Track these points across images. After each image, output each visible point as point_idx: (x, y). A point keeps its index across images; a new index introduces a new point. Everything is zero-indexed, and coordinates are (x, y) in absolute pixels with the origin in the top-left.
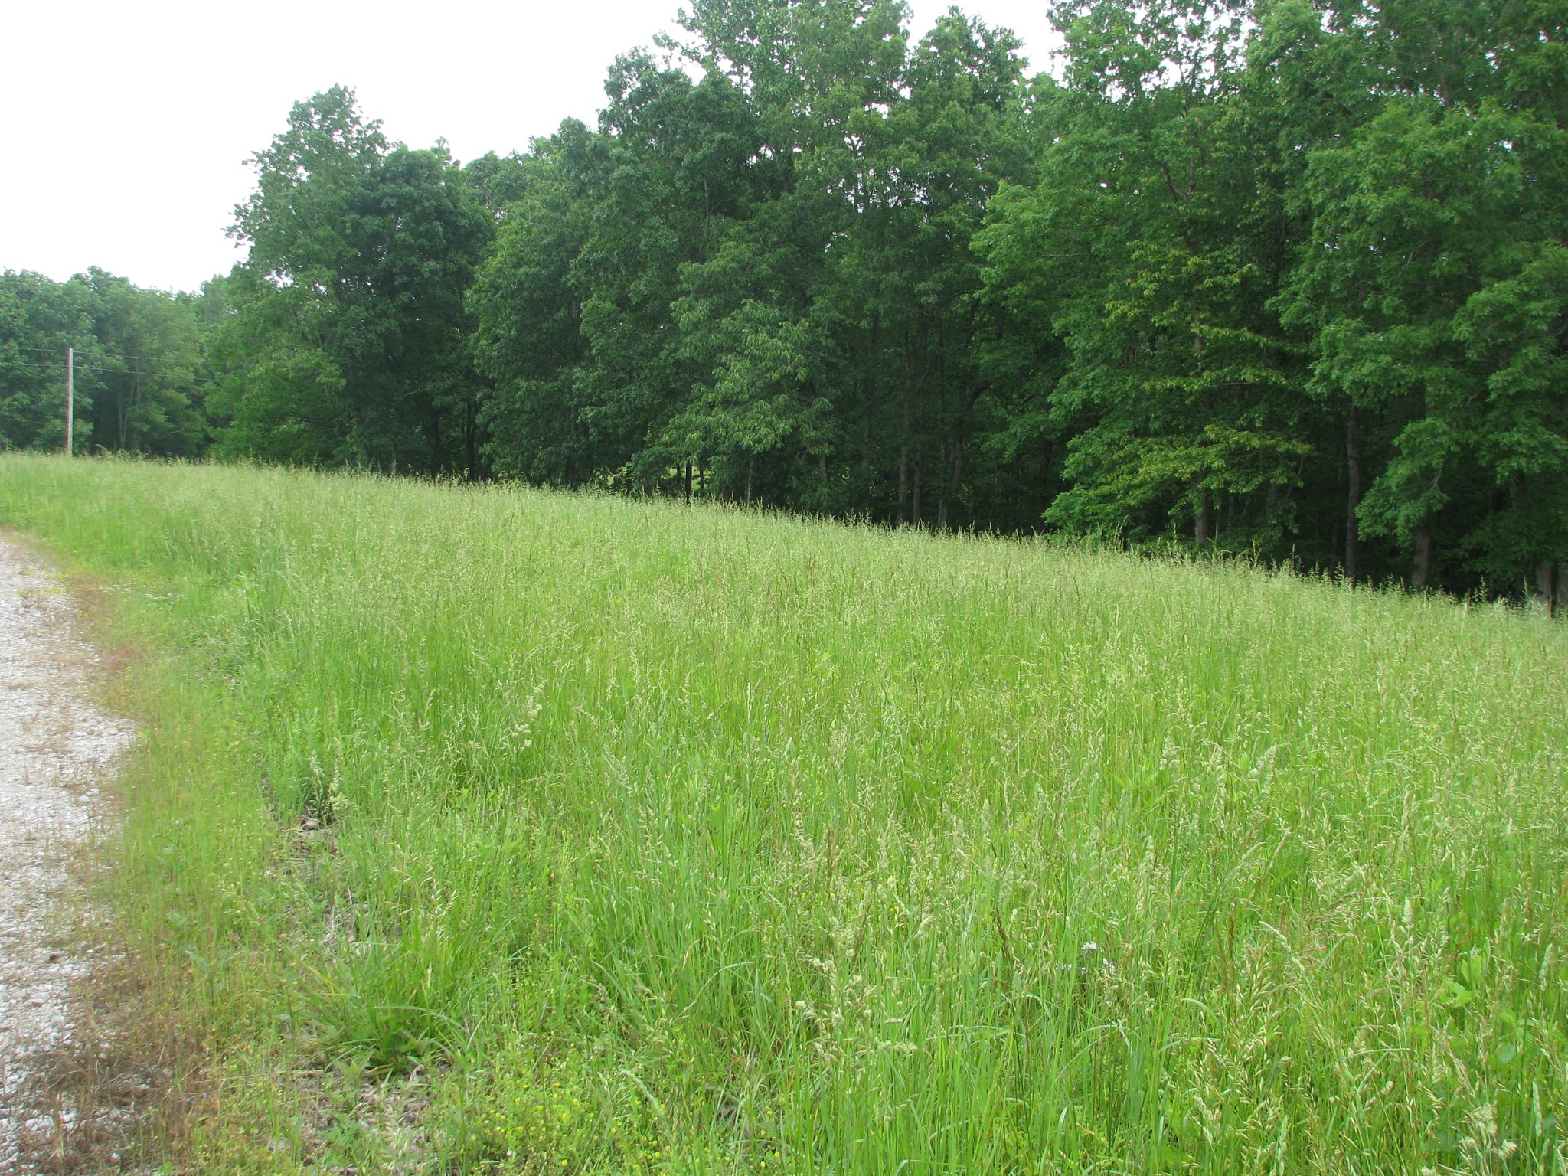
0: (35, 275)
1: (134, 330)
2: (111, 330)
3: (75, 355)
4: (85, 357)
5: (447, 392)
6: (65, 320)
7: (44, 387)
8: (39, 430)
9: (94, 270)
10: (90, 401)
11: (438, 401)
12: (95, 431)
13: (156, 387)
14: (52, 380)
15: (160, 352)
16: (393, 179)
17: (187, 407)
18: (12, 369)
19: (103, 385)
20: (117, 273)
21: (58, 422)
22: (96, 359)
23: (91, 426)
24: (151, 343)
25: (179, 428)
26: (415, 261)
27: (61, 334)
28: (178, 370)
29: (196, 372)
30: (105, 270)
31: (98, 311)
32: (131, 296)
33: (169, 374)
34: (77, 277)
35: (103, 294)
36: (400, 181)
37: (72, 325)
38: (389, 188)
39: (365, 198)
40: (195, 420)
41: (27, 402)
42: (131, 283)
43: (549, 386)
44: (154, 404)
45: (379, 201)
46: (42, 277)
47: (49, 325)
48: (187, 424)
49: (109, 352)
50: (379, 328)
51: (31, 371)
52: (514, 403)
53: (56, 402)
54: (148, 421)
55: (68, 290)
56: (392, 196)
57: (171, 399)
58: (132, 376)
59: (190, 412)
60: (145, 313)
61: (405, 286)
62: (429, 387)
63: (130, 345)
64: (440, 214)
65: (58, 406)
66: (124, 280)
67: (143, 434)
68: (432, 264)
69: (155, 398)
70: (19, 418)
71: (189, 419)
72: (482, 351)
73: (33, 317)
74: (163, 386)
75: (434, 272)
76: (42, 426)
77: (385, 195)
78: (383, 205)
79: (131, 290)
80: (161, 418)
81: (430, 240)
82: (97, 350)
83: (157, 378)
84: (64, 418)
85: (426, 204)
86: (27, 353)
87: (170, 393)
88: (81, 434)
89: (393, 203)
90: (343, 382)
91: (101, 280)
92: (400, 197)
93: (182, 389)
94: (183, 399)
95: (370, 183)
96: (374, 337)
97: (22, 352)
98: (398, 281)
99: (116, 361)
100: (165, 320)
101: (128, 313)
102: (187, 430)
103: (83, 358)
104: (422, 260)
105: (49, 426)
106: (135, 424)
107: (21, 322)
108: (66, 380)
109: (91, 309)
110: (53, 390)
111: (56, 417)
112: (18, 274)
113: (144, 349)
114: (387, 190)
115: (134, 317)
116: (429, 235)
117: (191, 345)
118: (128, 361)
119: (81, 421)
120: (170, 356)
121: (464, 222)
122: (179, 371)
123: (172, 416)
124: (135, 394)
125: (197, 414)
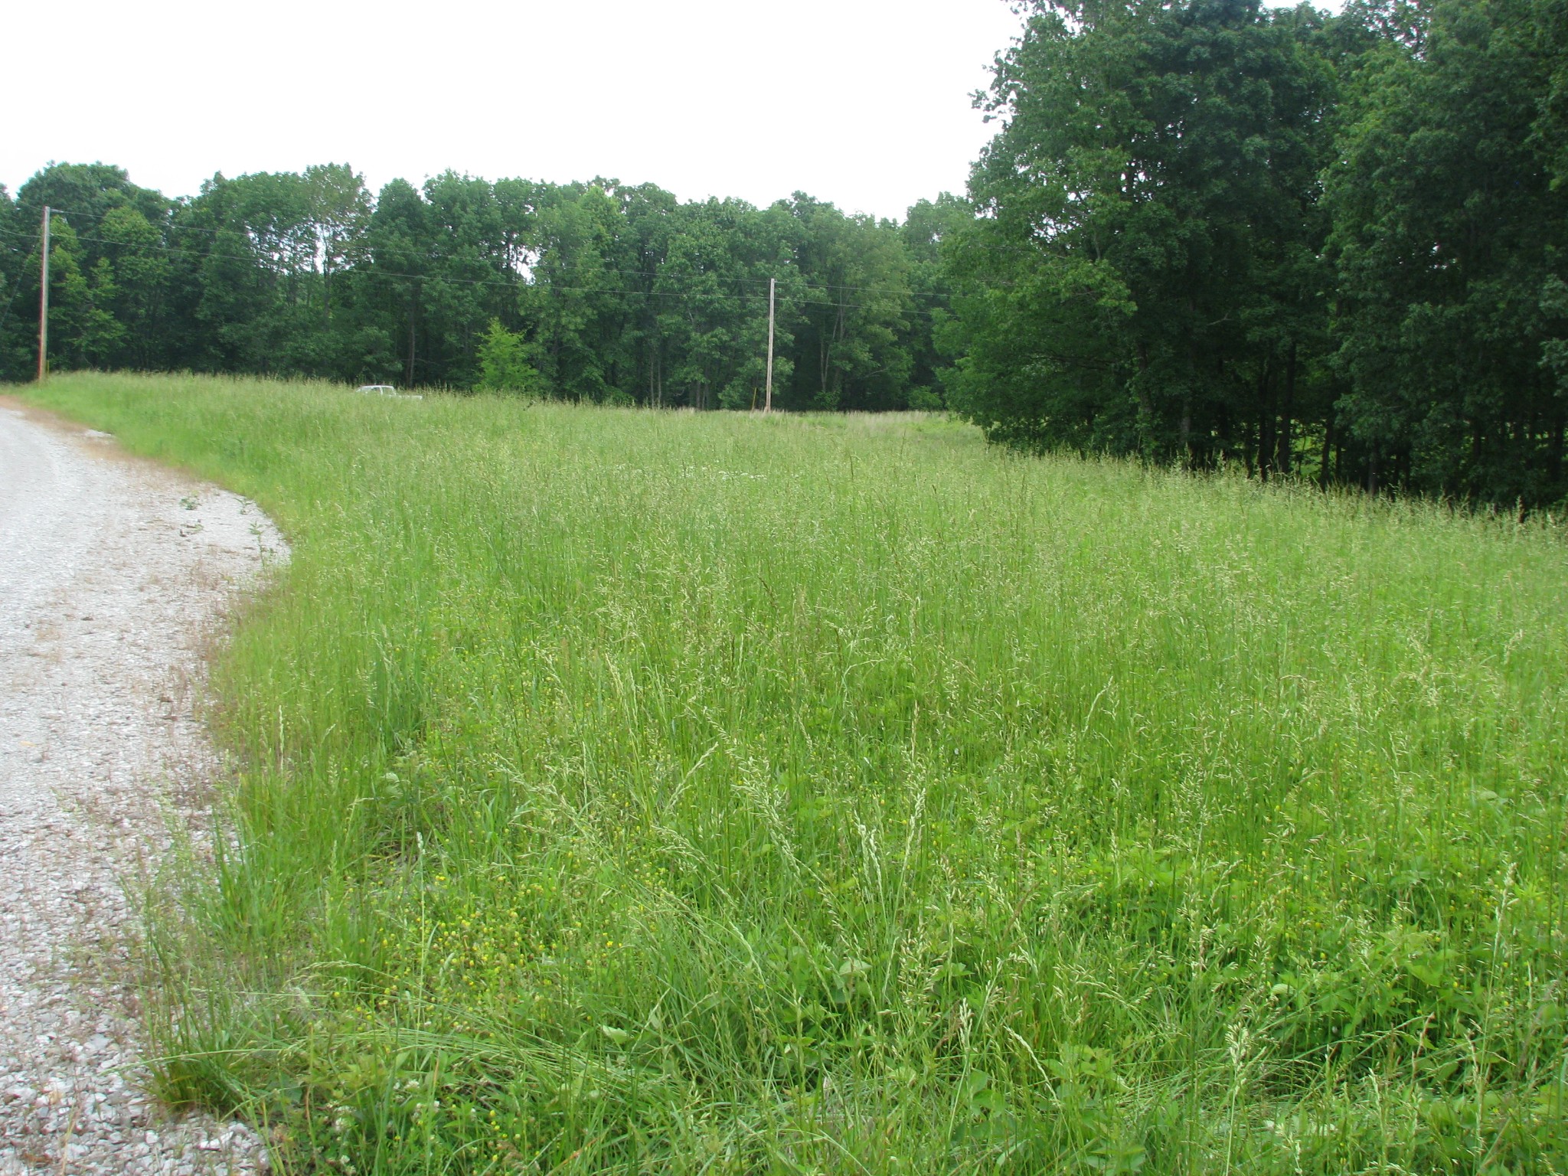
0: (739, 202)
1: (839, 259)
2: (815, 259)
3: (776, 286)
4: (786, 288)
5: (1267, 322)
6: (765, 248)
7: (745, 323)
8: (740, 369)
9: (798, 196)
10: (792, 337)
11: (1253, 335)
12: (795, 371)
13: (860, 322)
14: (753, 314)
15: (865, 283)
16: (1206, 20)
17: (893, 344)
18: (711, 302)
19: (805, 319)
20: (821, 198)
21: (759, 361)
22: (798, 291)
23: (792, 365)
24: (855, 273)
25: (883, 367)
26: (1233, 135)
27: (761, 265)
28: (884, 302)
29: (903, 306)
30: (810, 195)
31: (801, 238)
32: (836, 222)
33: (875, 307)
34: (782, 203)
35: (806, 221)
36: (1214, 24)
37: (772, 255)
38: (1201, 32)
39: (1166, 48)
40: (900, 358)
41: (725, 338)
42: (836, 208)
43: (1452, 311)
44: (858, 341)
45: (1184, 51)
46: (745, 204)
47: (749, 256)
48: (892, 363)
49: (812, 283)
50: (1181, 232)
51: (731, 304)
52: (1399, 337)
53: (757, 338)
54: (850, 359)
55: (769, 216)
56: (1202, 44)
57: (876, 335)
58: (835, 309)
59: (896, 350)
60: (850, 240)
61: (1217, 172)
62: (1245, 313)
63: (834, 276)
64: (1267, 69)
65: (758, 343)
66: (828, 206)
67: (845, 373)
68: (1257, 140)
69: (859, 334)
70: (717, 355)
71: (894, 357)
72: (1349, 259)
73: (733, 248)
74: (867, 320)
75: (1260, 152)
76: (742, 365)
77: (1193, 43)
78: (1191, 57)
79: (837, 216)
80: (865, 356)
81: (1254, 106)
82: (799, 281)
83: (862, 313)
84: (765, 356)
85: (1251, 54)
86: (728, 286)
87: (876, 328)
88: (782, 374)
89: (1205, 53)
90: (1134, 307)
91: (805, 205)
92: (1214, 44)
93: (887, 324)
94: (889, 334)
95: (1173, 29)
96: (1176, 244)
97: (721, 284)
98: (1209, 164)
99: (820, 293)
100: (871, 249)
101: (833, 241)
102: (892, 369)
103: (784, 289)
104: (1242, 137)
105: (749, 365)
106: (837, 363)
107: (720, 251)
108: (768, 314)
109: (793, 238)
110: (754, 325)
111: (756, 355)
112: (721, 201)
113: (848, 280)
114: (1196, 35)
115: (839, 245)
116: (1255, 98)
117: (897, 275)
118: (832, 291)
119: (782, 360)
120: (876, 288)
121: (1300, 81)
122: (886, 305)
123: (877, 354)
124: (838, 329)
125: (903, 352)
